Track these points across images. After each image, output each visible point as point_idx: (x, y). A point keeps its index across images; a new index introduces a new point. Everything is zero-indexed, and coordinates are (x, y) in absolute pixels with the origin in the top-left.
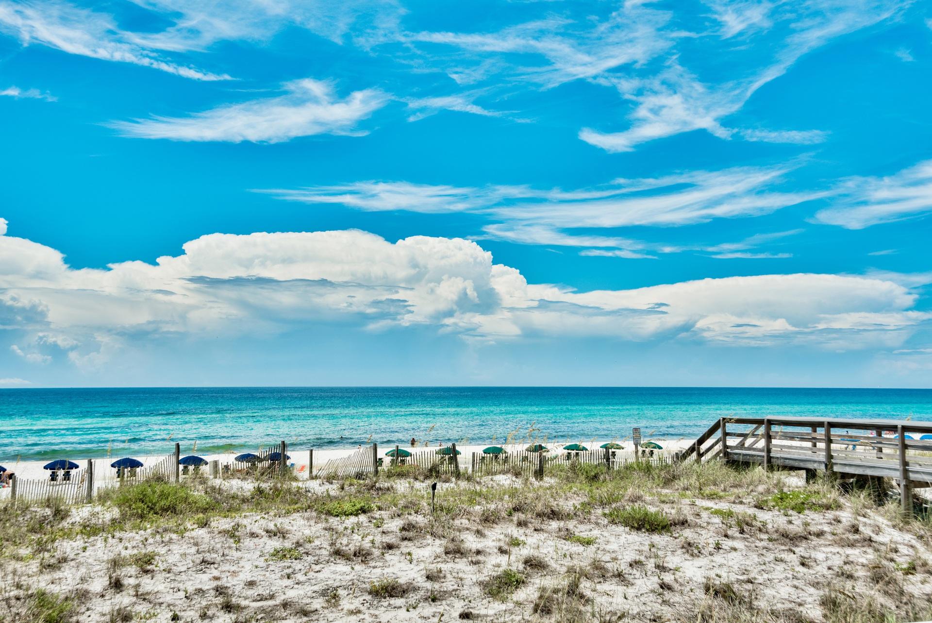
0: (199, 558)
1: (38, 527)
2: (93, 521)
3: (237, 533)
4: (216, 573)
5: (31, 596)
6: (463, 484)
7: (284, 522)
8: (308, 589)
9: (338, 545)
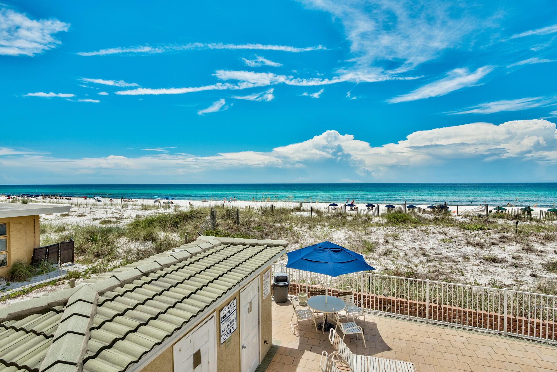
0: (413, 238)
2: (379, 223)
3: (427, 232)
4: (420, 243)
5: (363, 241)
6: (534, 223)
7: (446, 230)
8: (456, 254)
9: (469, 240)
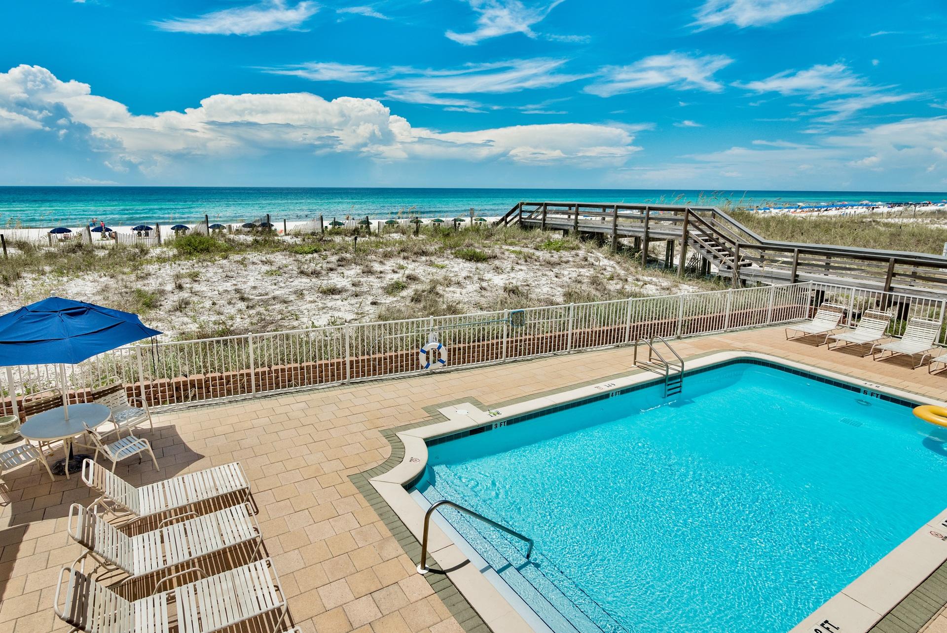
0: (224, 275)
1: (133, 258)
2: (163, 256)
3: (244, 262)
4: (235, 282)
5: (133, 292)
6: (373, 238)
7: (271, 257)
8: (287, 290)
9: (302, 269)
